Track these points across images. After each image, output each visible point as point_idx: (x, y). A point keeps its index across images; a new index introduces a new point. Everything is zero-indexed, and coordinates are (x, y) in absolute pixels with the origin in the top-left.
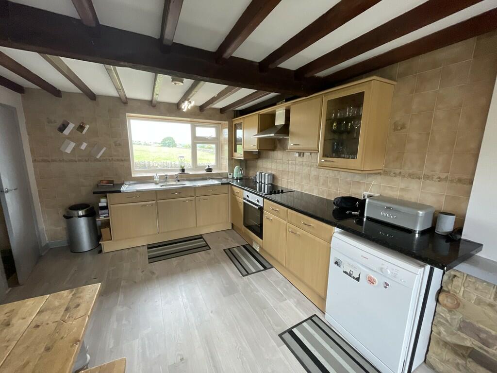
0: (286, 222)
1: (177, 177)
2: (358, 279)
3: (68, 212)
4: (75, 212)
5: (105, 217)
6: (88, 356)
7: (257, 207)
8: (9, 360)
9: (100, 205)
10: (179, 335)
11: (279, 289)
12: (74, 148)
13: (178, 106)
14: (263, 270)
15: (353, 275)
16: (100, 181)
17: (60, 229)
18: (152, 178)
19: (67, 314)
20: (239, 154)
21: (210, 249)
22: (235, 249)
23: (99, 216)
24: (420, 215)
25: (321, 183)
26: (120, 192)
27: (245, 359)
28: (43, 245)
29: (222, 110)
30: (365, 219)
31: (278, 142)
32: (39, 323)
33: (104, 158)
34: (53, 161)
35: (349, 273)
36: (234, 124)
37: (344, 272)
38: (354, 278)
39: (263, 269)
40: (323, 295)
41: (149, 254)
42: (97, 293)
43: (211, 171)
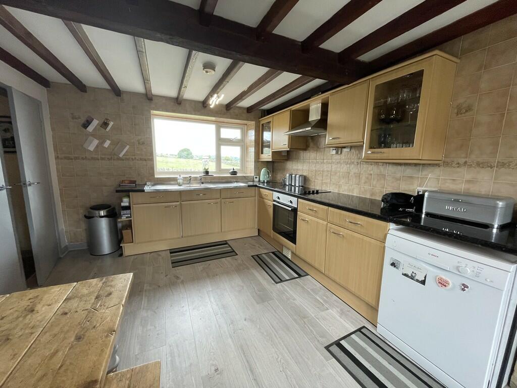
0: (325, 223)
1: (201, 179)
2: (423, 282)
3: (89, 212)
4: (97, 212)
5: (127, 217)
6: (117, 357)
7: (290, 209)
8: (34, 348)
9: (123, 204)
10: (211, 344)
11: (318, 298)
12: (97, 146)
13: (204, 104)
14: (297, 278)
15: (416, 278)
16: (123, 181)
17: (81, 230)
18: (175, 179)
19: (98, 303)
20: (267, 155)
21: (237, 255)
22: (263, 255)
23: (120, 216)
24: (500, 206)
25: (363, 181)
26: (143, 191)
27: (289, 372)
28: (63, 246)
29: (250, 110)
30: (423, 216)
31: (310, 140)
32: (66, 310)
33: (128, 157)
34: (76, 158)
35: (410, 275)
36: (262, 123)
37: (403, 274)
38: (417, 281)
39: (297, 276)
40: (373, 303)
41: (172, 259)
42: (130, 282)
43: (236, 174)
